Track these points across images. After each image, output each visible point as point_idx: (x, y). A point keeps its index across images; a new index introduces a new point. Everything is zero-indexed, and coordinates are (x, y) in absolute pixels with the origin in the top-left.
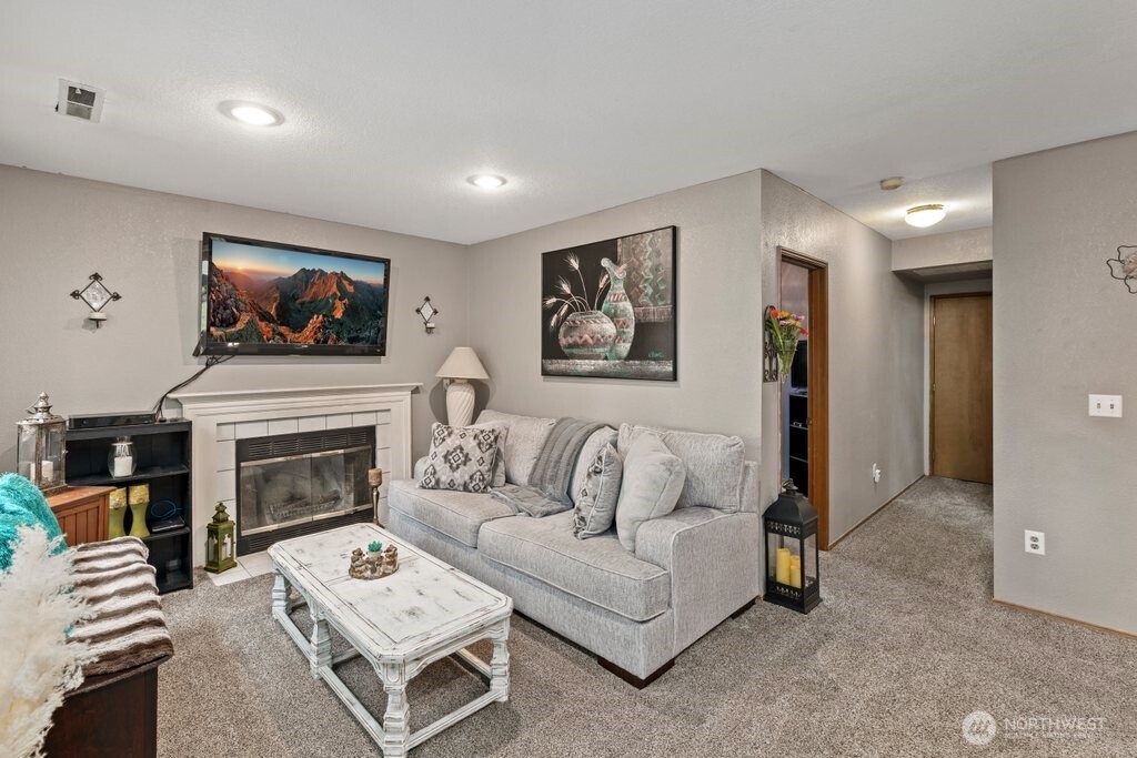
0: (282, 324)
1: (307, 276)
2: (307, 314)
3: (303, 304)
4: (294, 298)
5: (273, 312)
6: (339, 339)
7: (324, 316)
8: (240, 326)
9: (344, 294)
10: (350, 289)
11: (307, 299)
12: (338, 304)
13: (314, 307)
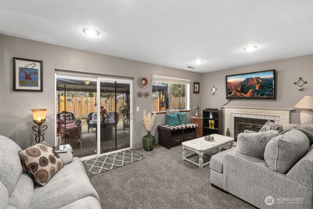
0: (242, 93)
1: (248, 80)
2: (248, 89)
3: (247, 87)
4: (245, 86)
5: (240, 90)
6: (257, 95)
7: (253, 89)
8: (233, 94)
9: (258, 82)
10: (261, 81)
11: (248, 86)
12: (257, 85)
13: (250, 87)
